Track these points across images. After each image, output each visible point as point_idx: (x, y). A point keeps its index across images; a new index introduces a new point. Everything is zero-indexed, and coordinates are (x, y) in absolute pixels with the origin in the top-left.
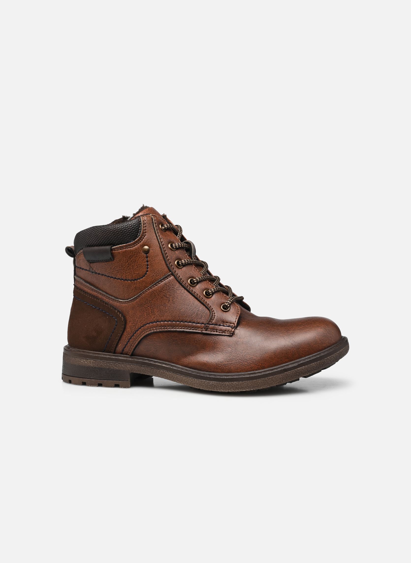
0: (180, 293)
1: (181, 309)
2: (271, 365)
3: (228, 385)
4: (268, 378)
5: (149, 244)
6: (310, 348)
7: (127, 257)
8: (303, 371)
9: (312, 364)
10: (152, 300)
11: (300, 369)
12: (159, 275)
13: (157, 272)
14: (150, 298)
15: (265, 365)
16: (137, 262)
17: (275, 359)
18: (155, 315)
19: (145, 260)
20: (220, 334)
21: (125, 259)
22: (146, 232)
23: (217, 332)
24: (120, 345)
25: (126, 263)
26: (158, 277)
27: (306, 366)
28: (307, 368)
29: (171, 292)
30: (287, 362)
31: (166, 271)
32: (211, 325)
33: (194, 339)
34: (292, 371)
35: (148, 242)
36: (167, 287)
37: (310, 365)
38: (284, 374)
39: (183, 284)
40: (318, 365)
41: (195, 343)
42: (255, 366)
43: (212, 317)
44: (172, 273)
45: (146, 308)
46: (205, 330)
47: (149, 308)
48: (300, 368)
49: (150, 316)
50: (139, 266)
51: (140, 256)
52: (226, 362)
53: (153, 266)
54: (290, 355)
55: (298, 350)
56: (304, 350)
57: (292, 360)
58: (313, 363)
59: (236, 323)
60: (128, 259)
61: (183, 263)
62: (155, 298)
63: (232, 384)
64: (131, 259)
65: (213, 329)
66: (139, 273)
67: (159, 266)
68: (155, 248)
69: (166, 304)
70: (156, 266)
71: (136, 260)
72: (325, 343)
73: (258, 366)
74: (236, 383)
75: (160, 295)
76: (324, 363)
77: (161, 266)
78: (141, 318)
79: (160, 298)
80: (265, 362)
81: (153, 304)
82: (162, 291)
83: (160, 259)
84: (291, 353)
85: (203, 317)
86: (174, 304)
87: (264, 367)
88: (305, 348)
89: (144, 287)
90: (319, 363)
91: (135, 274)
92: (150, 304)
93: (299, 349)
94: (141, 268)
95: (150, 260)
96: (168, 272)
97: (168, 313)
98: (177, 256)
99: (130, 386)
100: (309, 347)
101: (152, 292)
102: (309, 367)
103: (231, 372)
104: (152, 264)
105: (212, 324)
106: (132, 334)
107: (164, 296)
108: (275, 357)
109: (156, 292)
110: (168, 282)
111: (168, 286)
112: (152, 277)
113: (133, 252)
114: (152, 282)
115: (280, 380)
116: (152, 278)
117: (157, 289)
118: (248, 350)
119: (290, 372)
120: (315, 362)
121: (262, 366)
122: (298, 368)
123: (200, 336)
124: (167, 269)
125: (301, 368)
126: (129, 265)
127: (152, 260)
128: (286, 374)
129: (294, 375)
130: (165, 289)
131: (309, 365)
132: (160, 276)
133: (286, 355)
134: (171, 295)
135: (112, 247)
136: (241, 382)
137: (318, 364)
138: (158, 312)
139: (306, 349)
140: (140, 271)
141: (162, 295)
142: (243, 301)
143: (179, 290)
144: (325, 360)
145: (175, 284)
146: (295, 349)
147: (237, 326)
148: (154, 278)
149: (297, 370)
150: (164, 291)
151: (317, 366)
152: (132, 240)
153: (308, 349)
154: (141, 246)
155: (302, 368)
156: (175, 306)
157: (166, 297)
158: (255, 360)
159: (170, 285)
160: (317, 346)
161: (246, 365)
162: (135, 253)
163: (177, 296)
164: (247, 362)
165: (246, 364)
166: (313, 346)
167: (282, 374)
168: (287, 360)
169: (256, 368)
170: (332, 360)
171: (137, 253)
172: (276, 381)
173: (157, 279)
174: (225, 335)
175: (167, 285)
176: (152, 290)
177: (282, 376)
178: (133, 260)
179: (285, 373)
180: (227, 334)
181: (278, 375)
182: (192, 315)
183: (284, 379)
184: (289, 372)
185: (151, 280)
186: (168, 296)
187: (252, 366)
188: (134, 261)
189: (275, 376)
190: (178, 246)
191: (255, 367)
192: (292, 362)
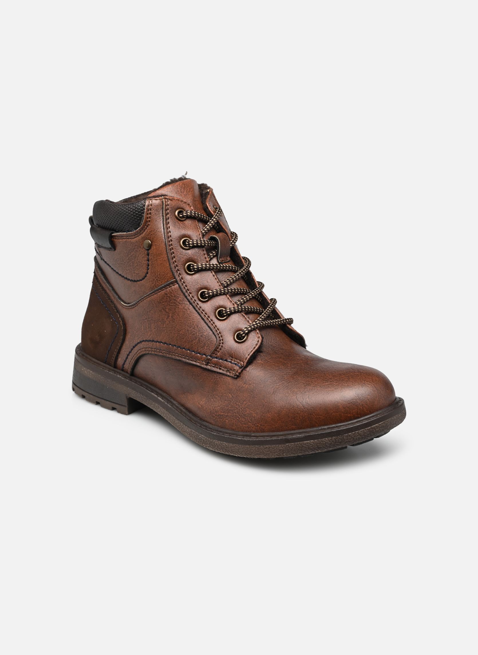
0: (183, 309)
1: (181, 331)
2: (273, 429)
3: (217, 445)
4: (264, 446)
5: (151, 238)
6: (328, 415)
7: (127, 250)
8: (311, 446)
9: (324, 439)
10: (150, 311)
11: (308, 443)
12: (160, 281)
13: (159, 276)
14: (148, 308)
15: (265, 427)
16: (138, 259)
17: (278, 422)
18: (151, 332)
19: (146, 257)
20: (224, 372)
21: (125, 252)
22: (149, 221)
23: (220, 369)
24: (119, 359)
25: (126, 257)
26: (159, 283)
27: (316, 440)
28: (317, 444)
29: (171, 306)
30: (294, 430)
31: (169, 276)
32: (214, 359)
33: (193, 373)
34: (296, 443)
35: (151, 235)
36: (167, 298)
37: (322, 440)
38: (285, 445)
39: (189, 298)
40: (333, 442)
41: (193, 378)
42: (253, 426)
43: (218, 348)
44: (176, 279)
45: (143, 320)
46: (205, 363)
47: (146, 320)
48: (306, 442)
49: (147, 331)
50: (139, 264)
51: (141, 252)
52: (221, 412)
53: (154, 267)
54: (298, 421)
55: (310, 416)
56: (319, 417)
57: (301, 428)
58: (327, 439)
59: (246, 361)
60: (128, 252)
61: (199, 267)
62: (153, 309)
63: (222, 444)
64: (131, 253)
65: (216, 365)
66: (139, 274)
67: (162, 268)
68: (158, 244)
69: (164, 320)
70: (158, 268)
71: (137, 256)
72: (352, 412)
73: (256, 428)
74: (226, 444)
75: (159, 307)
76: (342, 440)
77: (164, 268)
78: (139, 332)
79: (158, 311)
80: (266, 423)
81: (150, 317)
82: (161, 303)
83: (163, 259)
84: (300, 418)
85: (207, 345)
86: (174, 322)
87: (263, 430)
88: (321, 415)
89: (143, 293)
90: (335, 439)
91: (135, 273)
92: (147, 317)
93: (312, 416)
94: (142, 267)
95: (151, 259)
96: (172, 277)
97: (165, 333)
98: (190, 258)
99: (127, 413)
100: (325, 414)
101: (150, 301)
102: (320, 442)
103: (225, 428)
104: (153, 264)
105: (216, 358)
106: (130, 350)
107: (164, 309)
108: (279, 420)
109: (154, 302)
110: (170, 292)
111: (169, 297)
112: (152, 281)
113: (133, 244)
114: (152, 288)
115: (279, 453)
116: (152, 283)
117: (156, 299)
118: (250, 402)
119: (293, 443)
120: (329, 437)
121: (262, 428)
122: (306, 441)
123: (200, 370)
124: (171, 274)
125: (309, 441)
126: (129, 261)
127: (154, 259)
128: (288, 446)
129: (299, 449)
130: (165, 300)
131: (320, 440)
132: (162, 282)
133: (293, 420)
134: (171, 310)
135: (113, 233)
136: (231, 444)
137: (333, 440)
138: (155, 329)
139: (321, 417)
140: (140, 271)
141: (161, 307)
142: (292, 325)
143: (182, 305)
144: (345, 436)
145: (178, 296)
146: (306, 414)
147: (246, 366)
148: (154, 283)
149: (304, 443)
150: (163, 302)
151: (331, 443)
152: (134, 229)
153: (324, 417)
154: (142, 239)
155: (311, 442)
156: (174, 325)
157: (166, 311)
158: (254, 417)
159: (172, 296)
160: (338, 415)
161: (243, 423)
162: (135, 247)
163: (179, 312)
164: (245, 419)
165: (243, 421)
166: (331, 414)
167: (283, 445)
168: (294, 427)
169: (254, 429)
170: (355, 438)
171: (138, 247)
172: (274, 452)
173: (158, 285)
174: (229, 376)
175: (168, 295)
176: (150, 298)
177: (283, 448)
178: (133, 254)
179: (287, 444)
180: (231, 375)
181: (277, 446)
182: (192, 341)
183: (285, 452)
184: (292, 445)
185: (151, 286)
186: (167, 310)
187: (249, 426)
188: (134, 257)
189: (273, 445)
190: (196, 244)
191: (252, 428)
192: (301, 431)
